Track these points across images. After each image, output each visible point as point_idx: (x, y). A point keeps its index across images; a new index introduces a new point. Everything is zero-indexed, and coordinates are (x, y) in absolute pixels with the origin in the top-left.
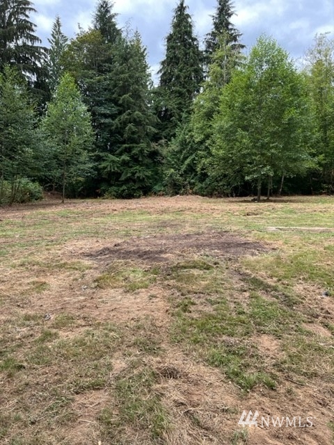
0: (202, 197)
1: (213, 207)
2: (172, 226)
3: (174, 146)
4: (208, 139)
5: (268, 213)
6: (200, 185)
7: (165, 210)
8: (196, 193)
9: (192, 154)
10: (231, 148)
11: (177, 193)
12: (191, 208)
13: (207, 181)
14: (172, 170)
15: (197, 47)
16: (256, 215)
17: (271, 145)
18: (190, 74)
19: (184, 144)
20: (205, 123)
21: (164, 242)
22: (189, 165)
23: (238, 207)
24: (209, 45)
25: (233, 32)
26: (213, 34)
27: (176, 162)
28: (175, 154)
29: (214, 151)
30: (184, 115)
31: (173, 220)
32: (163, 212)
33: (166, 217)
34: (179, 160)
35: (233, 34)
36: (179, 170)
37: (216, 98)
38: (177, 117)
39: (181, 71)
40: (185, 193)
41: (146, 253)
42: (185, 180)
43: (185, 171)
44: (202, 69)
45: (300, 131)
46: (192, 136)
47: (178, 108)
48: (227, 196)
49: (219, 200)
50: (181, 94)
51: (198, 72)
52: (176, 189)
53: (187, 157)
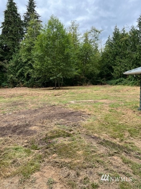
0: (28, 88)
1: (38, 93)
2: (20, 104)
3: (12, 63)
4: (29, 61)
5: (64, 94)
6: (27, 82)
7: (13, 95)
8: (25, 86)
9: (21, 68)
10: (42, 65)
11: (15, 86)
12: (27, 94)
13: (30, 80)
14: (12, 75)
15: (20, 19)
16: (59, 95)
17: (60, 64)
18: (17, 31)
19: (17, 63)
20: (27, 53)
21: (23, 116)
22: (20, 73)
23: (50, 92)
24: (26, 18)
25: (36, 14)
26: (27, 14)
27: (13, 71)
28: (12, 67)
29: (34, 66)
30: (16, 49)
31: (19, 101)
32: (12, 96)
33: (14, 99)
34: (15, 70)
35: (36, 15)
36: (15, 75)
37: (31, 42)
38: (13, 50)
39: (13, 28)
40: (19, 86)
41: (17, 127)
42: (19, 80)
43: (18, 76)
44: (23, 29)
45: (72, 58)
46: (21, 59)
47: (13, 46)
48: (40, 87)
49: (37, 89)
50: (13, 39)
51: (21, 30)
52: (14, 84)
53: (19, 69)
